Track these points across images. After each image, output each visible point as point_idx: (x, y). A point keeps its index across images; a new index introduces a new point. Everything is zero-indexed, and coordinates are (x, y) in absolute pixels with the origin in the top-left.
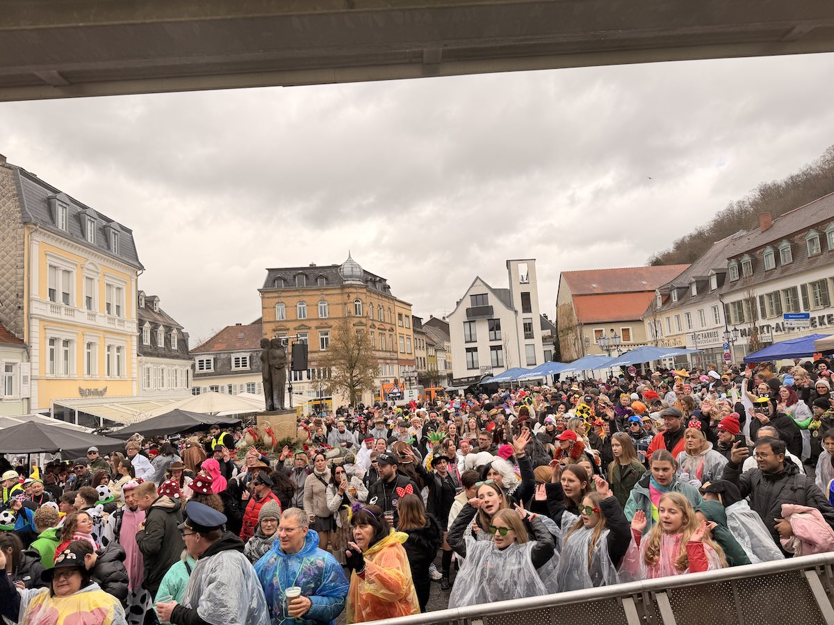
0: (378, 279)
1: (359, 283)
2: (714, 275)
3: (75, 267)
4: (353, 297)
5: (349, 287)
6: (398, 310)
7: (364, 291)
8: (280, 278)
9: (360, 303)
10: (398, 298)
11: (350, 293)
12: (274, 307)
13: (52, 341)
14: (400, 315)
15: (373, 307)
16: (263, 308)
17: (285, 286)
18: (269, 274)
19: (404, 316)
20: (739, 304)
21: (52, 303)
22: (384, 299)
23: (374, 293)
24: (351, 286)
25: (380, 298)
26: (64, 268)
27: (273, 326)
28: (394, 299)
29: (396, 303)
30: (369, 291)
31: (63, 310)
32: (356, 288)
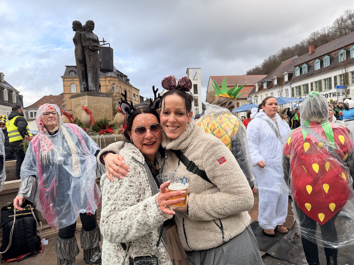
0: (123, 75)
1: (114, 75)
2: (287, 74)
4: (112, 82)
5: (109, 77)
6: (133, 92)
7: (117, 80)
8: (72, 71)
9: (115, 86)
10: (134, 86)
11: (111, 80)
12: (70, 86)
14: (134, 94)
15: (121, 89)
16: (64, 86)
17: (75, 75)
18: (67, 69)
19: (136, 95)
20: (299, 87)
22: (127, 85)
23: (122, 82)
25: (125, 85)
27: (70, 96)
28: (131, 86)
29: (133, 89)
30: (120, 80)
32: (113, 78)
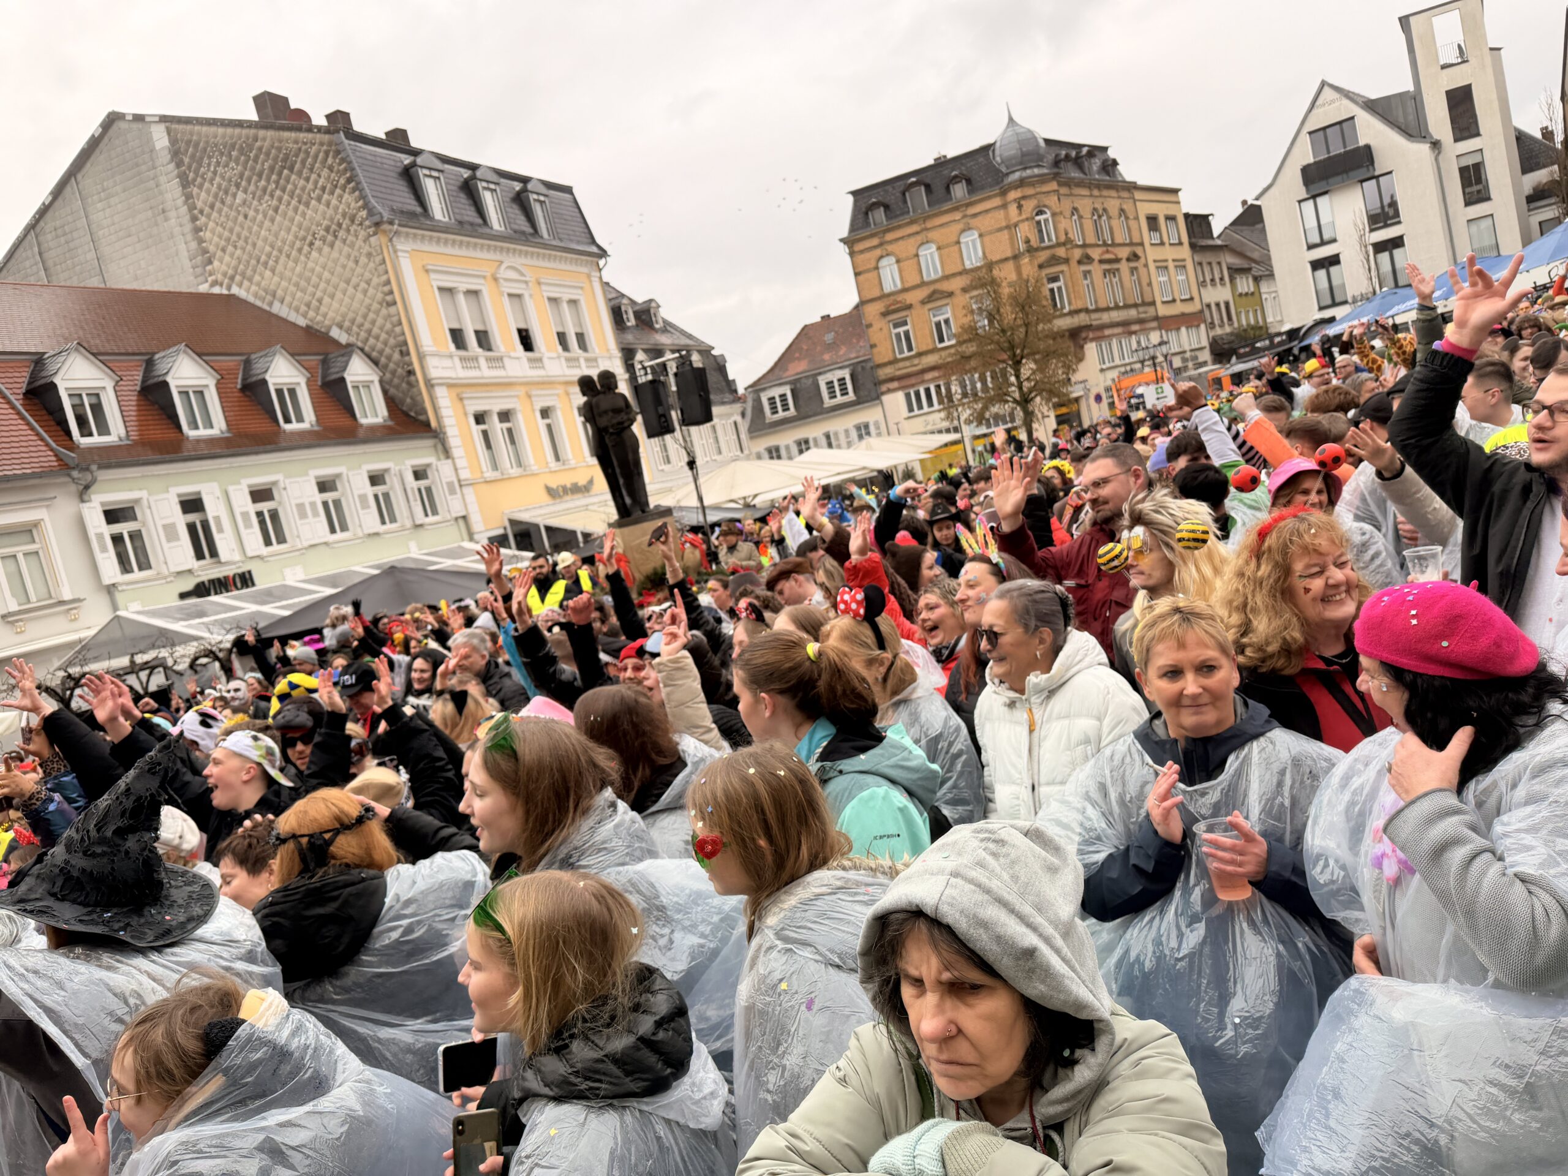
0: (1085, 150)
1: (1036, 171)
3: (482, 281)
4: (1029, 206)
5: (1016, 188)
6: (1145, 209)
7: (1054, 186)
8: (874, 206)
9: (1048, 215)
10: (1142, 181)
11: (1024, 198)
12: (877, 268)
13: (480, 418)
14: (1152, 221)
15: (1080, 217)
16: (857, 274)
17: (888, 218)
18: (856, 202)
19: (1162, 220)
21: (462, 353)
22: (1105, 193)
23: (1080, 184)
24: (1022, 183)
25: (1096, 192)
26: (463, 287)
27: (879, 307)
28: (1132, 187)
29: (1138, 195)
30: (1069, 183)
31: (482, 362)
32: (1032, 185)
